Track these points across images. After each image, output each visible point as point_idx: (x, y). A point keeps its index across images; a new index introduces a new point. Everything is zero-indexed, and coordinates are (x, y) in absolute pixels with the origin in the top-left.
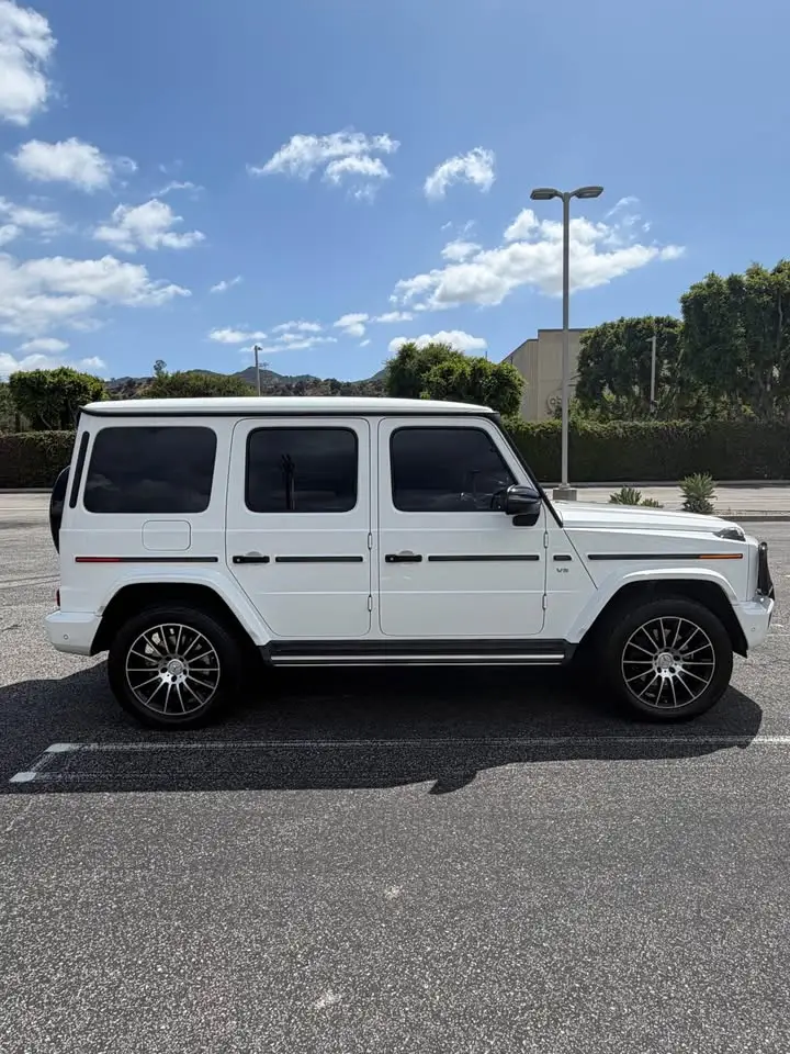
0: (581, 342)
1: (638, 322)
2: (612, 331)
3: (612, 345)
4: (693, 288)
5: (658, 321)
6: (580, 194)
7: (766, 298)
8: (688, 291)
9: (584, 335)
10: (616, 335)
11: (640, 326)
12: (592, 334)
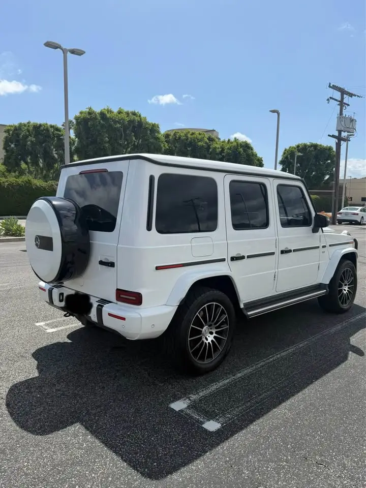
0: (5, 132)
1: (40, 125)
2: (26, 128)
3: (26, 137)
4: (81, 113)
5: (52, 126)
6: (73, 52)
7: (118, 125)
8: (78, 114)
9: (7, 128)
10: (28, 131)
11: (42, 128)
12: (13, 128)
